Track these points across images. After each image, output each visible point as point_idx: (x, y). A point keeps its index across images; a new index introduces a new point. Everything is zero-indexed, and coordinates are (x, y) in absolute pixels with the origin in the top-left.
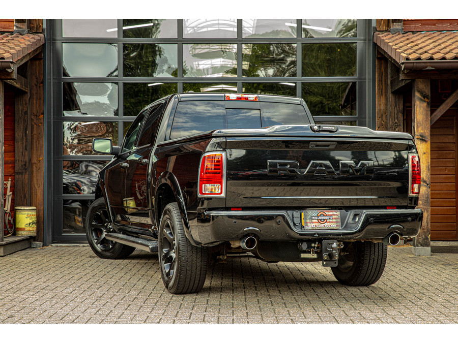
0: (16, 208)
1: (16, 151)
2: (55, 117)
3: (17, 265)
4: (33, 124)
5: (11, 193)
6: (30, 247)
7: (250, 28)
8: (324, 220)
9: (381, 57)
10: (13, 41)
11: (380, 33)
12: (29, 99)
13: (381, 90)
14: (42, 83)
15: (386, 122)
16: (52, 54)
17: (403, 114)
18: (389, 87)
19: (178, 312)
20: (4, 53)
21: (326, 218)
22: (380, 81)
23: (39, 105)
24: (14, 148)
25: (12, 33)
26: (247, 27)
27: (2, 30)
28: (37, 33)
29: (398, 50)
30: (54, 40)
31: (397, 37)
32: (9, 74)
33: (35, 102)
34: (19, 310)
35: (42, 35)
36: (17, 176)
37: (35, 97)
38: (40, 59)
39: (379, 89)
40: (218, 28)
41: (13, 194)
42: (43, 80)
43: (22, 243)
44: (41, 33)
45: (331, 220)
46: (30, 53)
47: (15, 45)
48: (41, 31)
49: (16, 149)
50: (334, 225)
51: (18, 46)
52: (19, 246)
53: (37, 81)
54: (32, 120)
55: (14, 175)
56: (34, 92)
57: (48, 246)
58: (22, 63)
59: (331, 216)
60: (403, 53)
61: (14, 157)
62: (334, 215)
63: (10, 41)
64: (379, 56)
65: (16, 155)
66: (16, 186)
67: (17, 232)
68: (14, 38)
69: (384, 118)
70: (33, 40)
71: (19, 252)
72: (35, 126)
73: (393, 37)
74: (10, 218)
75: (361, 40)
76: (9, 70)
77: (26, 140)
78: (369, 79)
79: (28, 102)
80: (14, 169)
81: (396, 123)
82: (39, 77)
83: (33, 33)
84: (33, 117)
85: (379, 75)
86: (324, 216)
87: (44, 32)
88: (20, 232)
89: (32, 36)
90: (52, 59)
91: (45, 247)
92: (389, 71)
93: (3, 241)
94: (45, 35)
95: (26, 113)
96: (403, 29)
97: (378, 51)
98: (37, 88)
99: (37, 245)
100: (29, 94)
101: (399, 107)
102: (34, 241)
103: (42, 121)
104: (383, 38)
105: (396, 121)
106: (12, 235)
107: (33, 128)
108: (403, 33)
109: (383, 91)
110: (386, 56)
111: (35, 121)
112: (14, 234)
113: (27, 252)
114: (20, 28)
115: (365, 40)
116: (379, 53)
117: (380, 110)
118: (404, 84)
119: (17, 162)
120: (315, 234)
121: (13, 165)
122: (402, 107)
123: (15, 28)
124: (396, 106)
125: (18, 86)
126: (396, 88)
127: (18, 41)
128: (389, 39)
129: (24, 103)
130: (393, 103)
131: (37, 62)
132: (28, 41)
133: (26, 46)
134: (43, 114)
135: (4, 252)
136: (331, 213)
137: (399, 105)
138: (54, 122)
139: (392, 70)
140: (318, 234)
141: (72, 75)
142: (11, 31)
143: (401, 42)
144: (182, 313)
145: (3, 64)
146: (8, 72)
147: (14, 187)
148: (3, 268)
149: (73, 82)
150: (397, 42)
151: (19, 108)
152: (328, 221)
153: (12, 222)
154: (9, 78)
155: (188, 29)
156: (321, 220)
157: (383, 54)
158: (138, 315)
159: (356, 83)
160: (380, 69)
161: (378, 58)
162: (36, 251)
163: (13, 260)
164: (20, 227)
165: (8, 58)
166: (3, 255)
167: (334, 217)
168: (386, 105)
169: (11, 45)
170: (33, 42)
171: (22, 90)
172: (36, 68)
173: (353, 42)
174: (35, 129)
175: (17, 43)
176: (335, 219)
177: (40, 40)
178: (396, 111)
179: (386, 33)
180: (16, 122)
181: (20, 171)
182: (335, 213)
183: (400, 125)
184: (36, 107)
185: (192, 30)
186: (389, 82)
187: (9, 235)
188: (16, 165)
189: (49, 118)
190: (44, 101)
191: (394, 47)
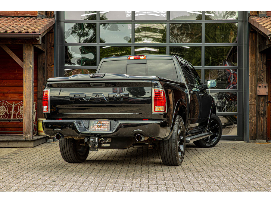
0: (39, 119)
1: (38, 86)
2: (60, 66)
3: (43, 152)
4: (48, 70)
5: (36, 110)
6: (46, 142)
7: (164, 14)
8: (101, 126)
9: (254, 31)
10: (38, 22)
11: (253, 17)
12: (46, 56)
13: (252, 51)
14: (53, 46)
15: (255, 70)
16: (58, 29)
17: (266, 65)
18: (258, 49)
19: (149, 180)
20: (35, 29)
21: (102, 125)
22: (252, 45)
23: (51, 59)
24: (37, 84)
25: (36, 17)
26: (162, 13)
27: (31, 16)
28: (50, 17)
29: (266, 27)
30: (60, 21)
31: (263, 20)
32: (37, 41)
33: (49, 57)
34: (56, 178)
35: (53, 18)
36: (39, 101)
37: (49, 54)
38: (53, 32)
39: (251, 50)
40: (146, 14)
41: (37, 111)
42: (54, 45)
43: (42, 140)
44: (53, 17)
45: (104, 126)
46: (47, 29)
47: (40, 24)
48: (53, 16)
49: (38, 85)
50: (106, 129)
51: (42, 25)
52: (41, 141)
53: (50, 46)
54: (47, 68)
55: (37, 100)
56: (49, 52)
57: (56, 141)
58: (44, 35)
59: (105, 123)
60: (270, 29)
61: (37, 89)
62: (107, 123)
63: (36, 22)
64: (251, 31)
65: (38, 88)
66: (38, 107)
67: (39, 133)
68: (38, 20)
69: (254, 67)
70: (49, 22)
71: (41, 145)
72: (49, 71)
73: (261, 19)
74: (35, 125)
75: (240, 21)
76: (38, 39)
77: (44, 79)
78: (245, 44)
79: (45, 58)
80: (37, 97)
81: (262, 70)
82: (52, 43)
83: (48, 17)
84: (48, 66)
85: (251, 42)
86: (101, 123)
87: (55, 17)
88: (41, 133)
89: (48, 19)
90: (58, 32)
91: (54, 142)
92: (258, 39)
93: (33, 138)
94: (55, 18)
95: (44, 64)
96: (266, 15)
97: (251, 28)
98: (50, 49)
99: (50, 141)
100: (46, 53)
101: (264, 61)
102: (48, 138)
103: (53, 69)
104: (255, 20)
105: (262, 69)
106: (36, 135)
107: (48, 73)
108: (266, 17)
109: (254, 51)
110: (257, 30)
111: (49, 69)
112: (38, 134)
113: (45, 145)
114: (41, 14)
115: (243, 21)
116: (252, 29)
117: (252, 63)
118: (268, 47)
119: (39, 92)
120: (89, 133)
121: (36, 94)
122: (266, 61)
123: (38, 14)
124: (262, 60)
125: (40, 48)
126: (262, 50)
127: (41, 22)
128: (259, 20)
129: (43, 58)
130: (260, 59)
131: (51, 34)
132: (47, 22)
133: (46, 25)
134: (53, 64)
135: (34, 145)
136: (105, 122)
137: (263, 60)
138: (59, 69)
139: (259, 39)
140: (91, 133)
141: (68, 42)
142: (35, 16)
143: (267, 22)
144: (151, 181)
145: (35, 35)
146: (37, 40)
147: (37, 107)
148: (36, 154)
149: (68, 46)
150: (264, 22)
151: (40, 61)
152: (103, 126)
153: (36, 127)
154: (37, 43)
155: (128, 14)
156: (99, 126)
157: (255, 29)
158: (126, 182)
159: (237, 46)
160: (252, 38)
161: (251, 32)
162: (51, 144)
163: (39, 149)
164: (41, 130)
165: (37, 32)
166: (33, 146)
167: (106, 124)
168: (256, 60)
169: (38, 24)
170: (50, 23)
171: (42, 51)
172: (50, 38)
173: (235, 22)
174: (49, 73)
175: (40, 23)
176: (107, 125)
177: (53, 21)
178: (262, 64)
179: (256, 17)
180: (38, 69)
181: (40, 98)
182: (107, 122)
183: (264, 72)
184: (50, 60)
185: (129, 15)
186: (258, 46)
187: (35, 135)
188: (38, 94)
189: (57, 67)
190: (54, 57)
191: (263, 25)
